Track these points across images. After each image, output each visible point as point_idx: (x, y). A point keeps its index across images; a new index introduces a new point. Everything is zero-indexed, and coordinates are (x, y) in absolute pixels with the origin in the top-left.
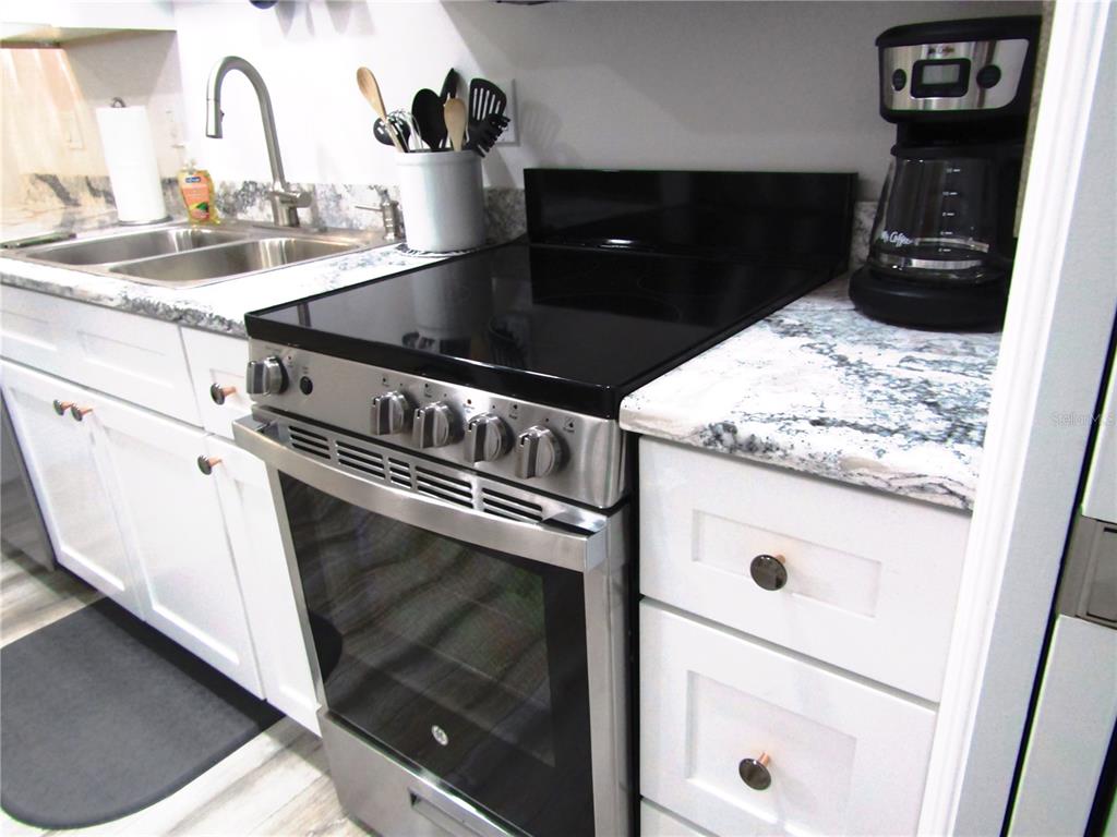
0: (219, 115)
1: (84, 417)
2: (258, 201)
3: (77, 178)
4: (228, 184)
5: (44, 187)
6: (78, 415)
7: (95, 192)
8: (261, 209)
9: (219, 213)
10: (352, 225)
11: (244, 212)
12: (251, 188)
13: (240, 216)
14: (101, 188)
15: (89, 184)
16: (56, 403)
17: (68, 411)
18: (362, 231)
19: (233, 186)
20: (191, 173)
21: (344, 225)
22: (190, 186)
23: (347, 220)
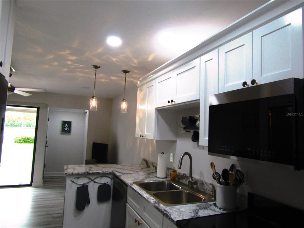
0: (181, 164)
1: (140, 225)
2: (185, 179)
3: (151, 162)
4: (180, 173)
5: (145, 162)
6: (139, 224)
7: (153, 166)
8: (186, 181)
9: (177, 179)
10: (205, 191)
11: (182, 180)
12: (185, 176)
13: (181, 181)
14: (155, 166)
15: (153, 164)
16: (135, 219)
17: (137, 222)
18: (207, 194)
19: (181, 174)
20: (173, 170)
21: (203, 191)
22: (172, 173)
23: (204, 190)
